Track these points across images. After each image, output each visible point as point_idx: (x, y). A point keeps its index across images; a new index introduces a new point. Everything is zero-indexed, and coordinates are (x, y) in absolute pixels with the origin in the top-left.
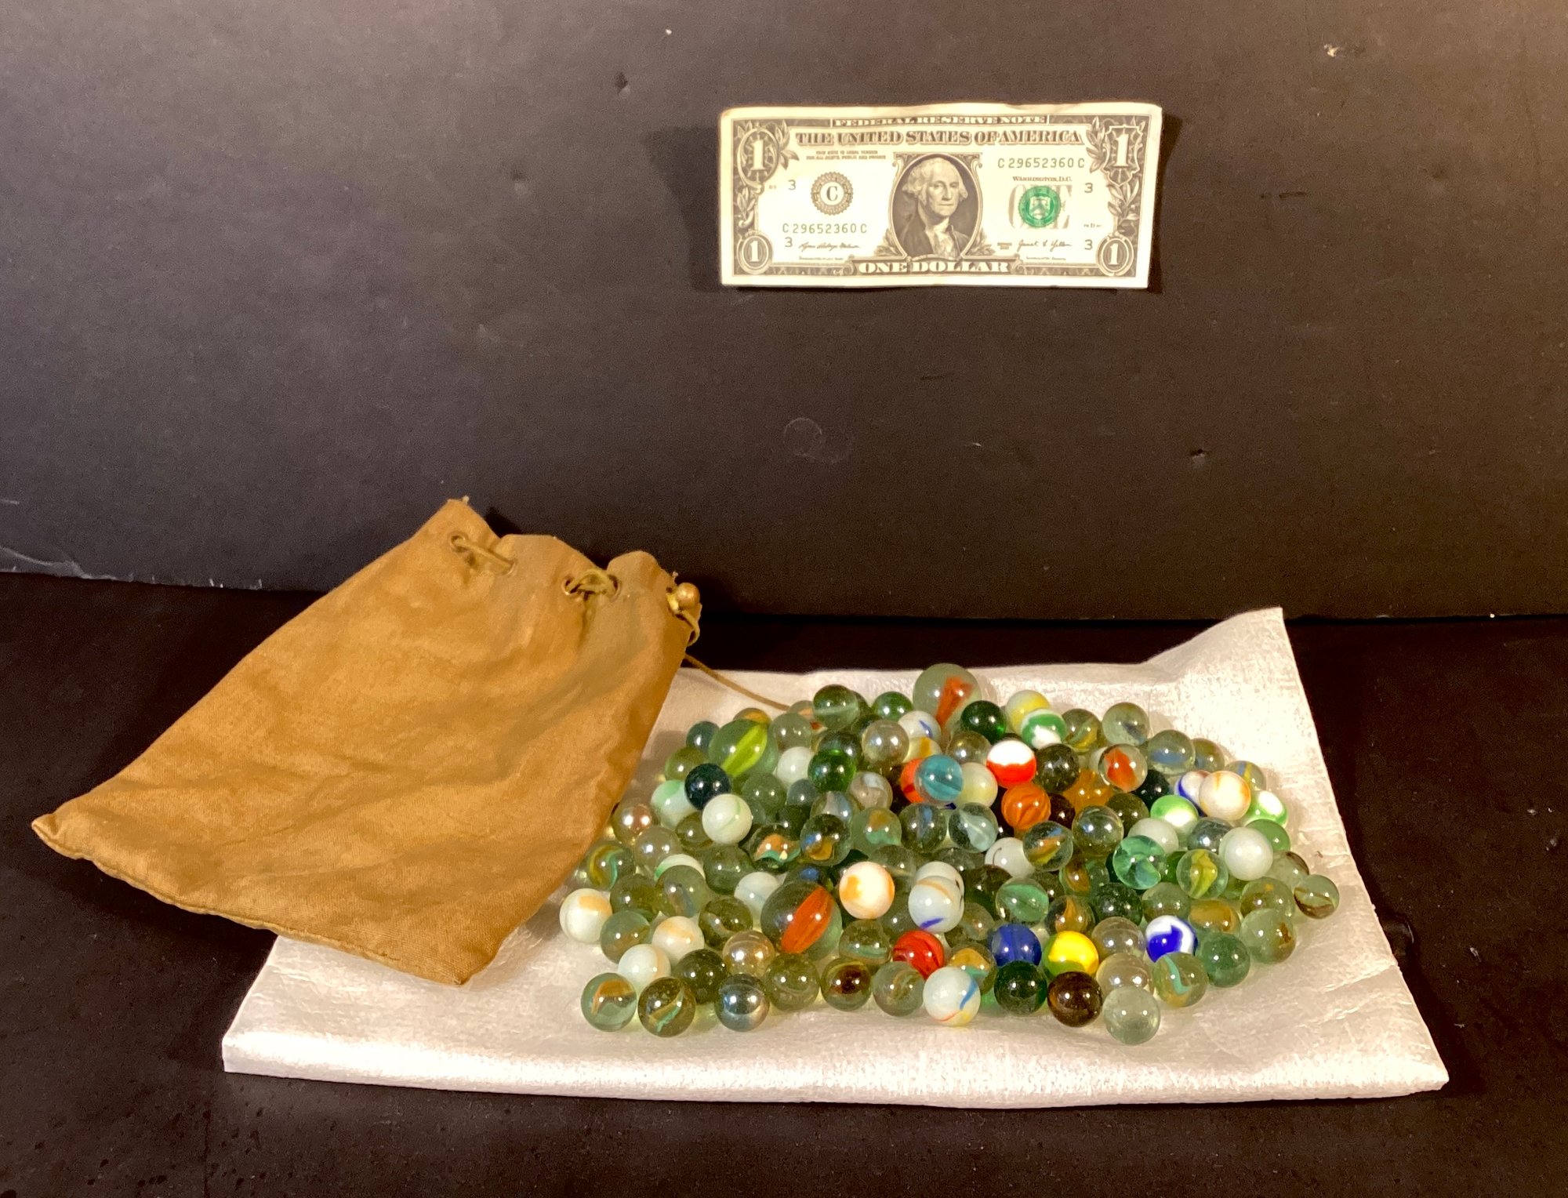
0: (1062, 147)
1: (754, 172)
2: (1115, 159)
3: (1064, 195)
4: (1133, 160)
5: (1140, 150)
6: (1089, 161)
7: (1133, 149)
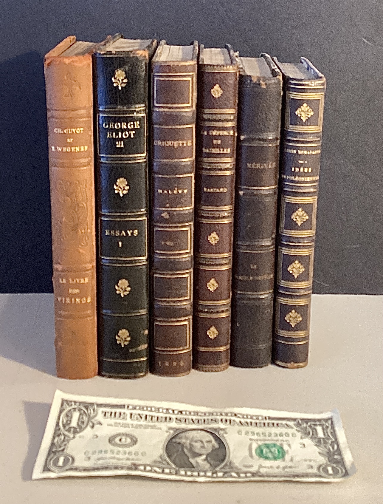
0: (279, 429)
1: (71, 428)
2: (317, 435)
3: (286, 447)
4: (329, 436)
5: (331, 433)
6: (299, 434)
7: (327, 432)
